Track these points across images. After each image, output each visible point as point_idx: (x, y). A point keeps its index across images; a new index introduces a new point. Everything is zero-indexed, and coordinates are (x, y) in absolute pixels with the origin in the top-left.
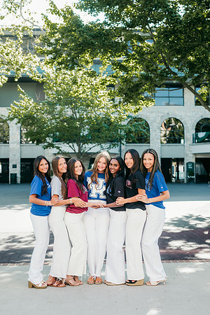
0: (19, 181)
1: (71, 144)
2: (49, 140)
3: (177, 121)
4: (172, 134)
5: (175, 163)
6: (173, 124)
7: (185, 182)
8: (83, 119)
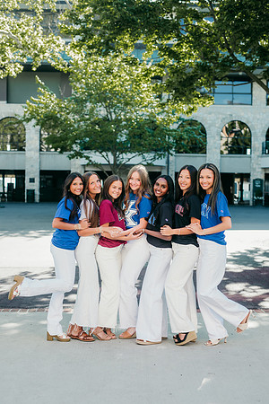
0: (37, 199)
1: (104, 153)
2: (76, 148)
3: (242, 124)
4: (235, 142)
5: (239, 180)
6: (237, 129)
7: (251, 204)
8: (120, 121)
